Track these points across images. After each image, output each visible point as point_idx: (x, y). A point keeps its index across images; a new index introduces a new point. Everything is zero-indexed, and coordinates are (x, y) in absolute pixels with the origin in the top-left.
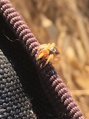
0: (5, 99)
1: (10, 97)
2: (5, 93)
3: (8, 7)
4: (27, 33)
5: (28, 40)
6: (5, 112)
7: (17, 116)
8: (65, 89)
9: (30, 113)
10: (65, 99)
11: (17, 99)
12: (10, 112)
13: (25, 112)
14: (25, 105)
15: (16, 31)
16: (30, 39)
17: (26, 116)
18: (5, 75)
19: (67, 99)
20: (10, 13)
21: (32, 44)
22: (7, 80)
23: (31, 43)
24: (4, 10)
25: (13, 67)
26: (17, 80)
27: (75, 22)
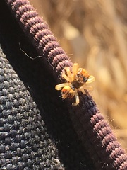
0: (20, 143)
1: (28, 140)
2: (20, 134)
3: (28, 10)
4: (53, 47)
5: (55, 58)
6: (20, 160)
7: (37, 167)
8: (108, 128)
9: (55, 162)
10: (107, 143)
11: (37, 142)
12: (26, 161)
13: (48, 161)
14: (48, 151)
15: (38, 44)
16: (58, 56)
17: (49, 167)
18: (21, 108)
19: (111, 143)
20: (30, 17)
21: (60, 63)
22: (23, 116)
23: (60, 61)
24: (22, 13)
25: (31, 96)
26: (37, 115)
27: (111, 32)
